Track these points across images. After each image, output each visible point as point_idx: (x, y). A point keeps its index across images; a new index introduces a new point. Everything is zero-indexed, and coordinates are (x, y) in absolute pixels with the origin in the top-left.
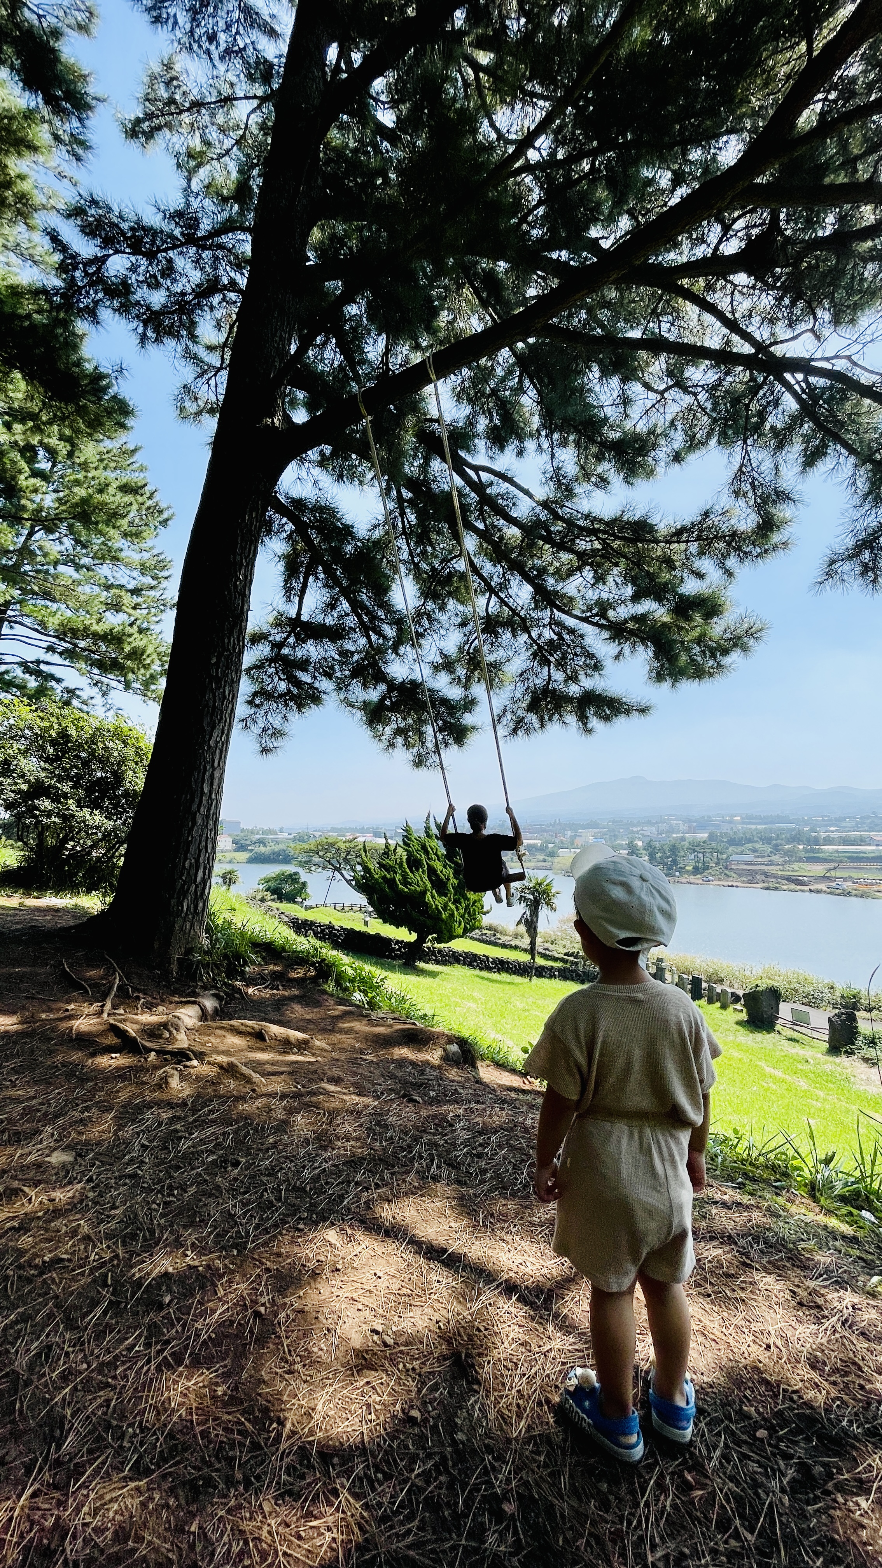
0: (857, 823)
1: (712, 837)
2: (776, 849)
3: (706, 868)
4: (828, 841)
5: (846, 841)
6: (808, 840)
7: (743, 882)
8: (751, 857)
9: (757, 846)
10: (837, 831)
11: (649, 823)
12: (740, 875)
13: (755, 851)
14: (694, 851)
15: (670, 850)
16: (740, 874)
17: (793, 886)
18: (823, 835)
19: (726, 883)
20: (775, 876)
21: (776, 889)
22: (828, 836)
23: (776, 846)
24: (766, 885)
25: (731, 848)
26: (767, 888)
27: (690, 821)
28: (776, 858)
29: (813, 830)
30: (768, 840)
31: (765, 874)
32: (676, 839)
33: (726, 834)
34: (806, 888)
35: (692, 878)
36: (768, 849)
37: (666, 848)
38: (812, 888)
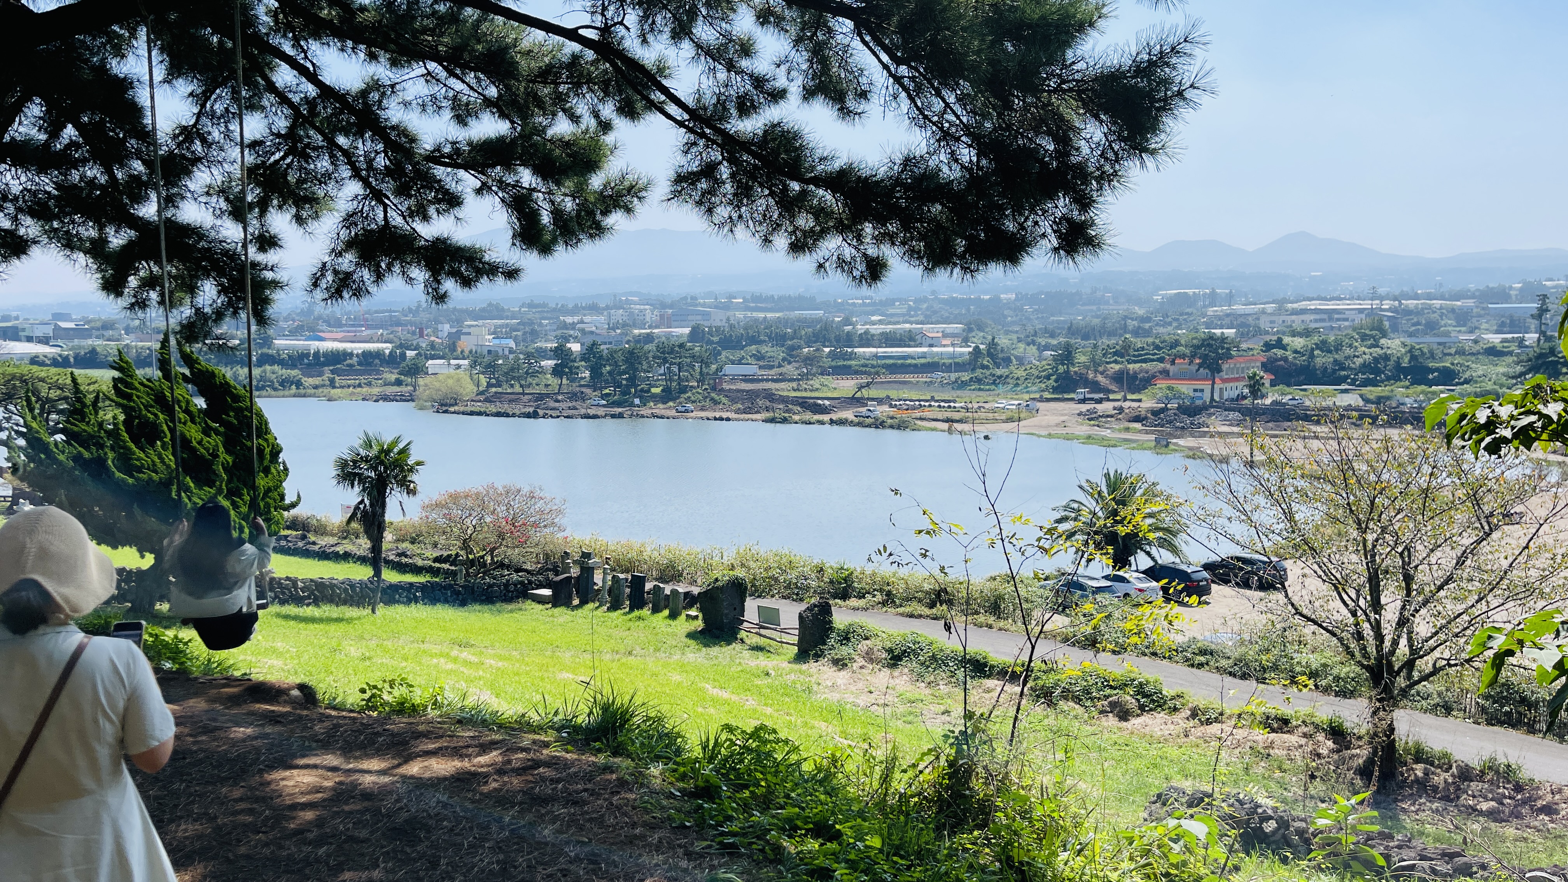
0: (910, 308)
1: (696, 334)
2: (792, 354)
3: (683, 390)
4: (866, 340)
5: (889, 340)
6: (838, 339)
7: (737, 412)
8: (752, 369)
9: (764, 349)
10: (880, 322)
11: (594, 308)
12: (733, 401)
13: (759, 357)
14: (665, 361)
15: (626, 361)
16: (734, 397)
17: (808, 416)
18: (861, 329)
19: (711, 414)
20: (784, 400)
21: (784, 421)
22: (867, 332)
23: (792, 348)
24: (769, 415)
25: (724, 353)
26: (772, 420)
27: (663, 306)
28: (790, 369)
29: (847, 321)
30: (779, 339)
31: (770, 396)
32: (638, 340)
33: (718, 329)
34: (826, 418)
35: (660, 409)
36: (779, 353)
37: (619, 357)
38: (834, 417)
